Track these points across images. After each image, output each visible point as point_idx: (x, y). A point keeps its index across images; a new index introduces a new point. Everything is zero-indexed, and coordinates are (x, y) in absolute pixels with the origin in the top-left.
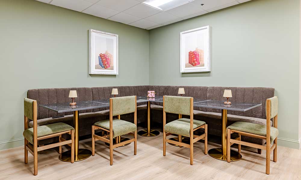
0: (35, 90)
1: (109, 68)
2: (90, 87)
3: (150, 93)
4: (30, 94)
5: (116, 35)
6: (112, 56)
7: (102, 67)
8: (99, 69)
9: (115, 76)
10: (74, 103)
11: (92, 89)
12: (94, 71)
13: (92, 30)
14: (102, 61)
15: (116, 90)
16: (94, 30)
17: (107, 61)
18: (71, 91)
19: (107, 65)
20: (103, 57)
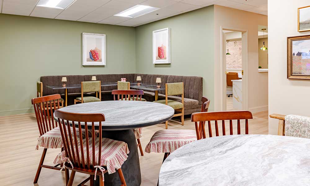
0: (45, 77)
1: (98, 60)
2: (83, 75)
3: (122, 80)
4: (42, 79)
5: (103, 35)
6: (100, 51)
7: (92, 60)
8: (90, 61)
9: (103, 66)
10: (65, 85)
11: (84, 76)
12: (85, 63)
13: (84, 33)
14: (92, 55)
15: (95, 77)
16: (86, 33)
17: (96, 55)
18: (63, 78)
19: (96, 58)
20: (93, 52)
